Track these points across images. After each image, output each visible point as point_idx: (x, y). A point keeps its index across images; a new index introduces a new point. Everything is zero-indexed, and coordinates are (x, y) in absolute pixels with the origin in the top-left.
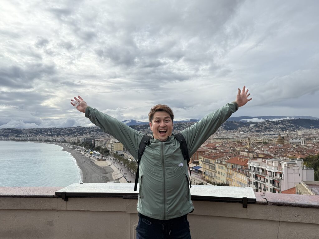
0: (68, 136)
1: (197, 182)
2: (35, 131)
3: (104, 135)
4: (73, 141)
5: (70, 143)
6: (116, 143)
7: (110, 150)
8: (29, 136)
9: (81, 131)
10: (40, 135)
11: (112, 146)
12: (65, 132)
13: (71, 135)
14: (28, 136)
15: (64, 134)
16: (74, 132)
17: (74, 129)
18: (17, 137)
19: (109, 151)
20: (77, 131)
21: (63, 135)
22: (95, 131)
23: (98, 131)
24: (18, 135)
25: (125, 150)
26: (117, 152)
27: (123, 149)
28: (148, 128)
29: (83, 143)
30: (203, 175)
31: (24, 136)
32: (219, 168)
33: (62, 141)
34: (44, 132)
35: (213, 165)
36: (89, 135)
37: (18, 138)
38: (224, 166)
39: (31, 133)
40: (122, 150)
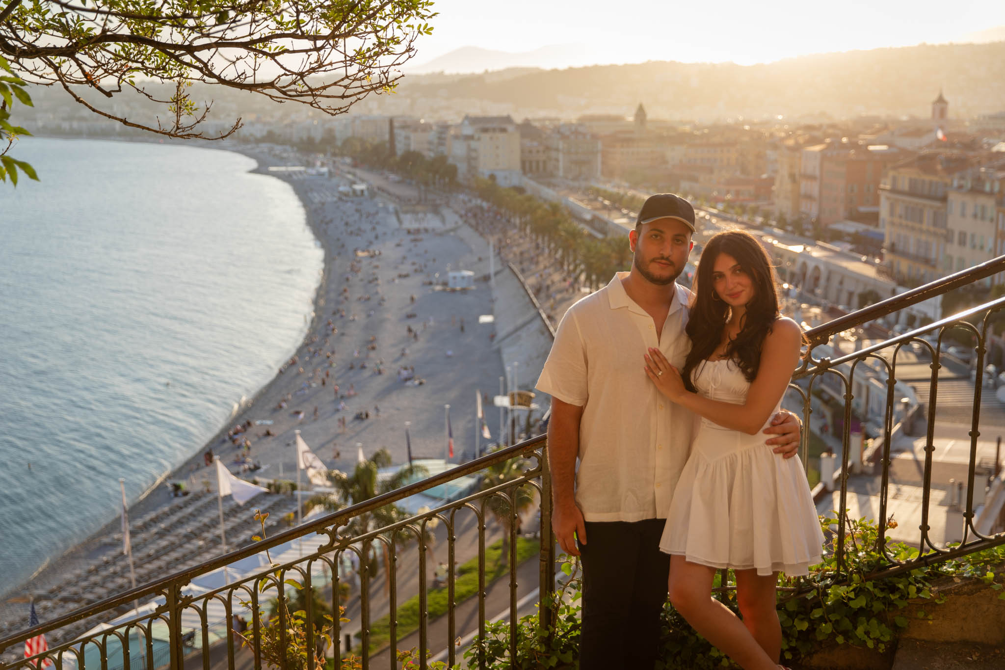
1: (852, 289)
4: (305, 137)
5: (293, 145)
6: (486, 137)
7: (462, 168)
11: (470, 149)
19: (452, 171)
25: (531, 170)
26: (493, 177)
27: (523, 163)
29: (347, 142)
30: (888, 257)
32: (963, 215)
33: (258, 135)
35: (937, 204)
38: (990, 203)
40: (517, 166)
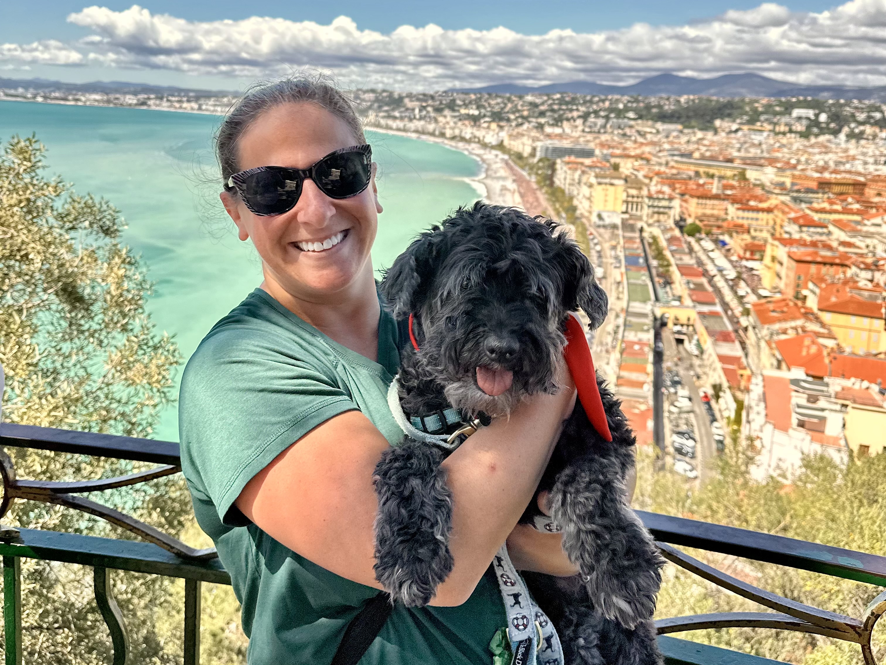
0: (521, 124)
2: (438, 103)
3: (628, 131)
4: (520, 150)
6: (601, 188)
8: (418, 117)
9: (563, 110)
10: (445, 117)
11: (590, 195)
12: (518, 111)
13: (529, 122)
14: (415, 118)
15: (512, 117)
16: (542, 114)
17: (543, 104)
18: (389, 117)
19: (574, 209)
20: (553, 111)
21: (508, 120)
22: (602, 114)
23: (612, 115)
24: (393, 110)
26: (599, 216)
27: (627, 204)
28: (790, 114)
29: (540, 160)
31: (406, 116)
33: (493, 144)
34: (460, 106)
36: (580, 128)
37: (390, 122)
39: (428, 106)
40: (621, 207)
